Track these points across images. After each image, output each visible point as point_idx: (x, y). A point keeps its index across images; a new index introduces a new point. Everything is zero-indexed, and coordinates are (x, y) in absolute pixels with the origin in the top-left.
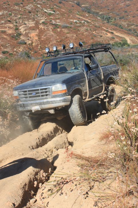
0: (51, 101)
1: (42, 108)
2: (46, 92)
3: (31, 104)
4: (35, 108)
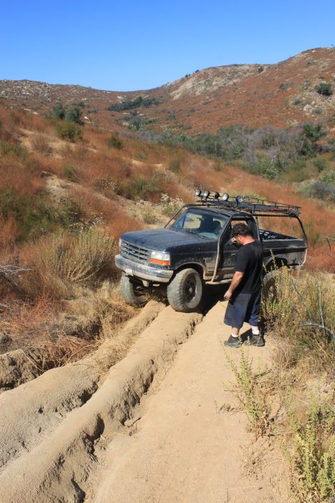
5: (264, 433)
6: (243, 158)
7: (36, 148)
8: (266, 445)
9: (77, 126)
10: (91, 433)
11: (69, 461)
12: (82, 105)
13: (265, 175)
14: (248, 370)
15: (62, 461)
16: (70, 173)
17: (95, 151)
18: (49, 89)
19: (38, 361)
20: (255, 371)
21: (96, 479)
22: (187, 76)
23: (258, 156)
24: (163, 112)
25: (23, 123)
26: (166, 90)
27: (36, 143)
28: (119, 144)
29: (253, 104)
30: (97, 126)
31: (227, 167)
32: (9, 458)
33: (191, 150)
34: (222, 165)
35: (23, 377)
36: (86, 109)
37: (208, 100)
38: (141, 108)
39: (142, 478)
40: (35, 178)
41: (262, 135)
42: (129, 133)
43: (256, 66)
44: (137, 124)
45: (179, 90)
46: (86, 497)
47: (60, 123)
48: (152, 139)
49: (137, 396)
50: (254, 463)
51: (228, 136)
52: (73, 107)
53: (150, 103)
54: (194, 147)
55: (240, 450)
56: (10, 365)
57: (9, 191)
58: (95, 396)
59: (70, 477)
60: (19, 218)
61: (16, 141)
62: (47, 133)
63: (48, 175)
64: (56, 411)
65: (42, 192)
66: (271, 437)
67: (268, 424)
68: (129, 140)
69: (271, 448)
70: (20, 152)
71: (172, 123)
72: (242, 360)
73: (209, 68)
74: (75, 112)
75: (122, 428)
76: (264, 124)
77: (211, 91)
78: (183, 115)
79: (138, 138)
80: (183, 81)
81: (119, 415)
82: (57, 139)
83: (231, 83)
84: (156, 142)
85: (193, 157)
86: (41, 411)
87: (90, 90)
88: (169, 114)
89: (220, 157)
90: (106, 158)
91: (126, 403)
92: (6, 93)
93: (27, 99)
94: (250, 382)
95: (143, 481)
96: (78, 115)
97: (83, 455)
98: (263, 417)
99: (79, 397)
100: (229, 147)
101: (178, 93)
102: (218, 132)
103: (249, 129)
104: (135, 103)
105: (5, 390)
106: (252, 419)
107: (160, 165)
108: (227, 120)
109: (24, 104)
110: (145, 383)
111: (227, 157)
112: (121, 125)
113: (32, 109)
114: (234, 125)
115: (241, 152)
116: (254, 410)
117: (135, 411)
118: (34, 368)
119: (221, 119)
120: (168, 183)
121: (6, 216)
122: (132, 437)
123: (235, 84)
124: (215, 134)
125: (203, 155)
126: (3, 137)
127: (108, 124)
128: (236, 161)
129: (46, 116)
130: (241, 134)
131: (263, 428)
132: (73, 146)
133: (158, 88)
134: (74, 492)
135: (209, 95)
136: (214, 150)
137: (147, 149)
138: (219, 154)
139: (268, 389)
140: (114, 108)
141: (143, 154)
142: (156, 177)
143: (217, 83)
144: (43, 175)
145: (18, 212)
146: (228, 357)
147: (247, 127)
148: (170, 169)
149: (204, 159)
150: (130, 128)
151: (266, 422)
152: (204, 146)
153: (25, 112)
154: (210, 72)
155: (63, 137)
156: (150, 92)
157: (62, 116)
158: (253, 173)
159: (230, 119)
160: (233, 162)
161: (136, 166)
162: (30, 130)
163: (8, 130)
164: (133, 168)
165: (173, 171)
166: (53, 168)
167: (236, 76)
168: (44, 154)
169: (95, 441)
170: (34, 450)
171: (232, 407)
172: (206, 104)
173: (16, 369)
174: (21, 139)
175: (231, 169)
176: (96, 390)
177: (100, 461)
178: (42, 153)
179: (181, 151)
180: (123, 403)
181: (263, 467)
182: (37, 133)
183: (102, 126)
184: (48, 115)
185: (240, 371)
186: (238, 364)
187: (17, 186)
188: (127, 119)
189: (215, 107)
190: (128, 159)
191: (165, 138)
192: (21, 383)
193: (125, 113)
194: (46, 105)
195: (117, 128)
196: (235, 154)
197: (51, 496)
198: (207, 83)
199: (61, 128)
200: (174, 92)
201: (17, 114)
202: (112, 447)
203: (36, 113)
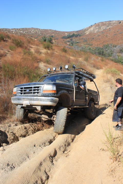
5: (116, 160)
6: (112, 56)
7: (36, 52)
8: (117, 165)
9: (50, 44)
10: (52, 155)
11: (44, 164)
12: (52, 36)
13: (120, 63)
14: (111, 136)
15: (41, 164)
16: (48, 61)
17: (57, 53)
18: (41, 31)
19: (34, 128)
20: (114, 136)
21: (53, 171)
22: (91, 26)
23: (118, 56)
24: (82, 39)
25: (31, 43)
26: (84, 31)
27: (36, 50)
28: (66, 51)
29: (116, 36)
30: (58, 44)
31: (106, 60)
32: (23, 161)
33: (92, 53)
34: (104, 59)
35: (29, 133)
36: (54, 38)
37: (99, 34)
38: (74, 38)
39: (70, 172)
40: (35, 63)
41: (120, 48)
42: (69, 47)
43: (118, 21)
44: (72, 44)
45: (88, 31)
46: (49, 177)
47: (45, 43)
48: (78, 49)
49: (69, 143)
50: (112, 171)
51: (107, 48)
52: (49, 37)
53: (77, 36)
54: (93, 52)
55: (107, 166)
56: (24, 129)
57: (26, 67)
58: (54, 142)
59: (44, 170)
60: (29, 77)
61: (29, 49)
62: (40, 47)
63: (40, 62)
64: (40, 146)
65: (37, 68)
66: (119, 162)
67: (118, 157)
68: (69, 49)
69: (119, 166)
70: (30, 54)
71: (85, 43)
72: (109, 132)
73: (100, 22)
74: (50, 39)
75: (63, 154)
76: (121, 43)
77: (100, 31)
78: (90, 40)
79: (73, 49)
80: (90, 27)
81: (62, 149)
82: (43, 49)
83: (108, 28)
84: (79, 50)
85: (93, 56)
86: (35, 146)
87: (55, 31)
88: (84, 40)
89: (104, 56)
90: (61, 56)
91: (65, 145)
92: (26, 33)
93: (33, 34)
94: (112, 140)
95: (71, 174)
96: (51, 40)
97: (49, 162)
98: (116, 154)
99: (48, 142)
100: (107, 52)
101: (88, 32)
102: (103, 46)
103: (115, 45)
104: (72, 36)
105: (22, 138)
106: (112, 154)
107: (81, 59)
108: (106, 42)
109: (31, 36)
110: (72, 138)
111: (106, 56)
112: (66, 44)
113: (35, 38)
114: (109, 44)
115: (111, 54)
116: (113, 151)
117: (68, 148)
118: (33, 130)
119: (104, 41)
120: (84, 65)
121: (25, 76)
122: (67, 157)
123: (110, 28)
124: (102, 47)
125: (97, 55)
126: (24, 48)
127: (62, 43)
128: (109, 57)
129: (40, 41)
130: (111, 47)
131: (116, 158)
132: (49, 51)
133: (80, 30)
134: (45, 175)
135: (100, 33)
136: (101, 53)
137: (76, 53)
138: (103, 55)
139: (119, 144)
140: (64, 38)
141: (74, 55)
142: (79, 63)
143: (103, 28)
144: (38, 62)
145: (29, 75)
146: (104, 131)
147: (114, 45)
148: (84, 60)
149: (97, 57)
150: (70, 45)
151: (117, 156)
152: (97, 52)
153: (32, 39)
154: (100, 24)
155: (45, 48)
156: (77, 31)
157: (45, 41)
158: (116, 62)
159: (107, 42)
160: (108, 58)
161: (72, 59)
162: (34, 46)
163: (26, 46)
164: (71, 60)
165: (85, 61)
166: (42, 59)
167: (110, 25)
168: (39, 54)
169: (53, 158)
170: (32, 159)
171: (104, 149)
172: (98, 36)
173: (26, 130)
174: (31, 49)
175: (107, 61)
176: (54, 140)
177: (55, 165)
178: (38, 54)
179: (88, 54)
180: (64, 145)
181: (115, 173)
182: (36, 47)
183: (60, 44)
184: (40, 40)
185: (108, 136)
186: (107, 134)
187: (29, 66)
188: (69, 42)
189: (102, 37)
190: (69, 56)
191: (83, 48)
192: (28, 135)
193: (68, 40)
194: (39, 36)
195: (65, 45)
196: (109, 55)
197: (37, 176)
198: (99, 28)
199: (45, 45)
200: (86, 32)
201: (29, 40)
202: (59, 160)
203: (36, 40)
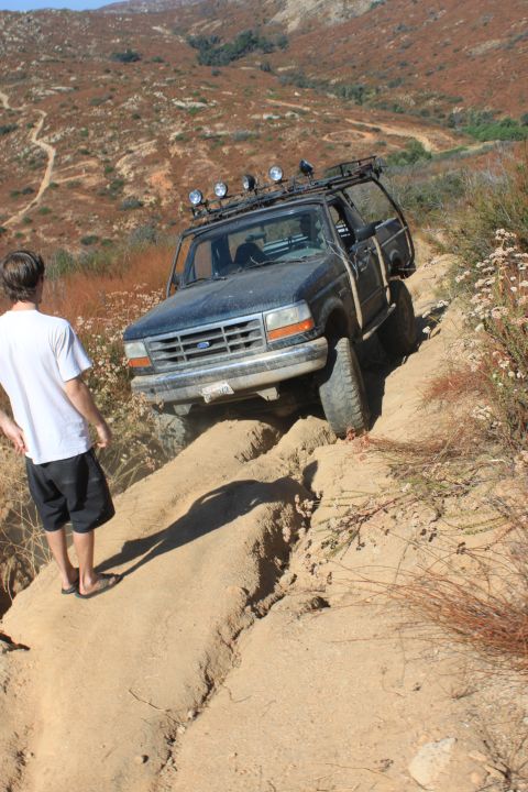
0: (269, 363)
1: (236, 387)
2: (245, 335)
3: (200, 377)
4: (214, 390)
